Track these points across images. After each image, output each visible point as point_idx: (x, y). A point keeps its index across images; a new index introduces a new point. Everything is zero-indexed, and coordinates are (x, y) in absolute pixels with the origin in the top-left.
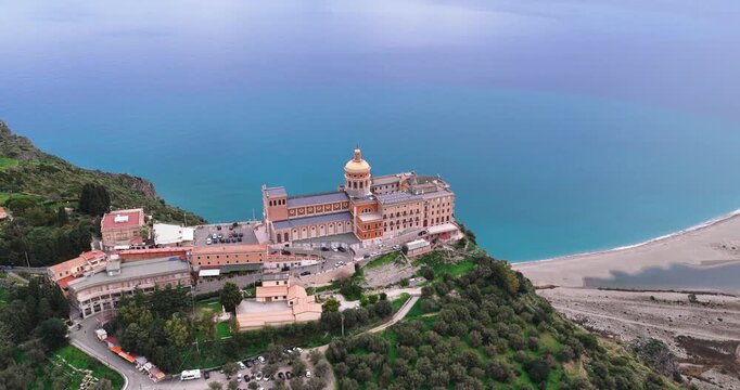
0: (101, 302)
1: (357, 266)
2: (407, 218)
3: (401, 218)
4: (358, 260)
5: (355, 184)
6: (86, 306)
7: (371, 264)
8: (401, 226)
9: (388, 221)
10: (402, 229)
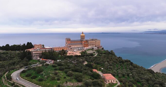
0: (37, 54)
1: (85, 50)
2: (93, 44)
3: (92, 44)
4: (85, 49)
5: (83, 38)
6: (34, 55)
7: (87, 50)
8: (92, 45)
9: (89, 44)
10: (92, 46)
